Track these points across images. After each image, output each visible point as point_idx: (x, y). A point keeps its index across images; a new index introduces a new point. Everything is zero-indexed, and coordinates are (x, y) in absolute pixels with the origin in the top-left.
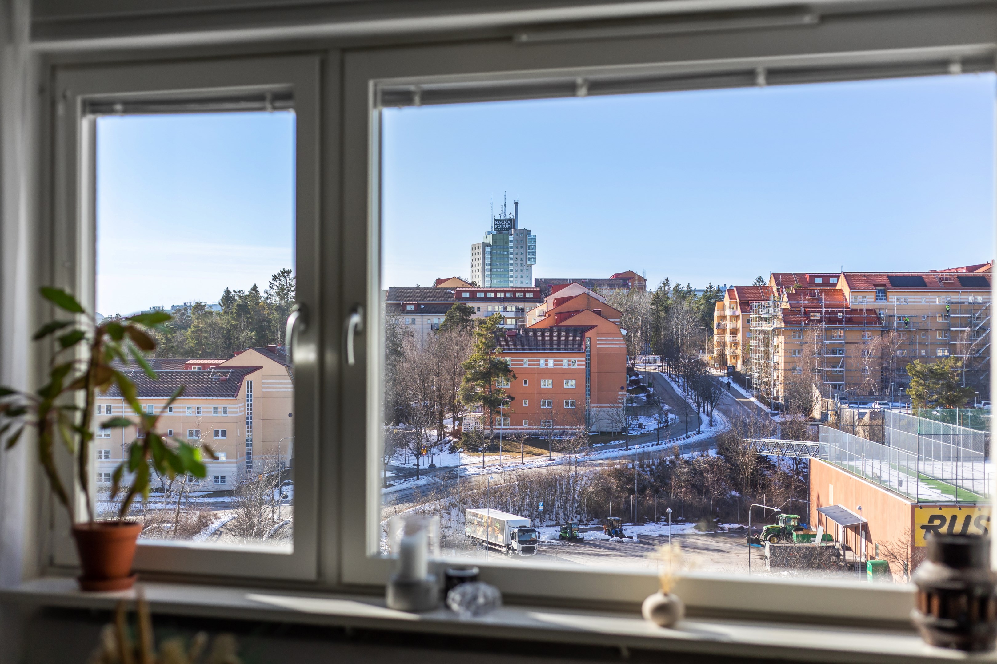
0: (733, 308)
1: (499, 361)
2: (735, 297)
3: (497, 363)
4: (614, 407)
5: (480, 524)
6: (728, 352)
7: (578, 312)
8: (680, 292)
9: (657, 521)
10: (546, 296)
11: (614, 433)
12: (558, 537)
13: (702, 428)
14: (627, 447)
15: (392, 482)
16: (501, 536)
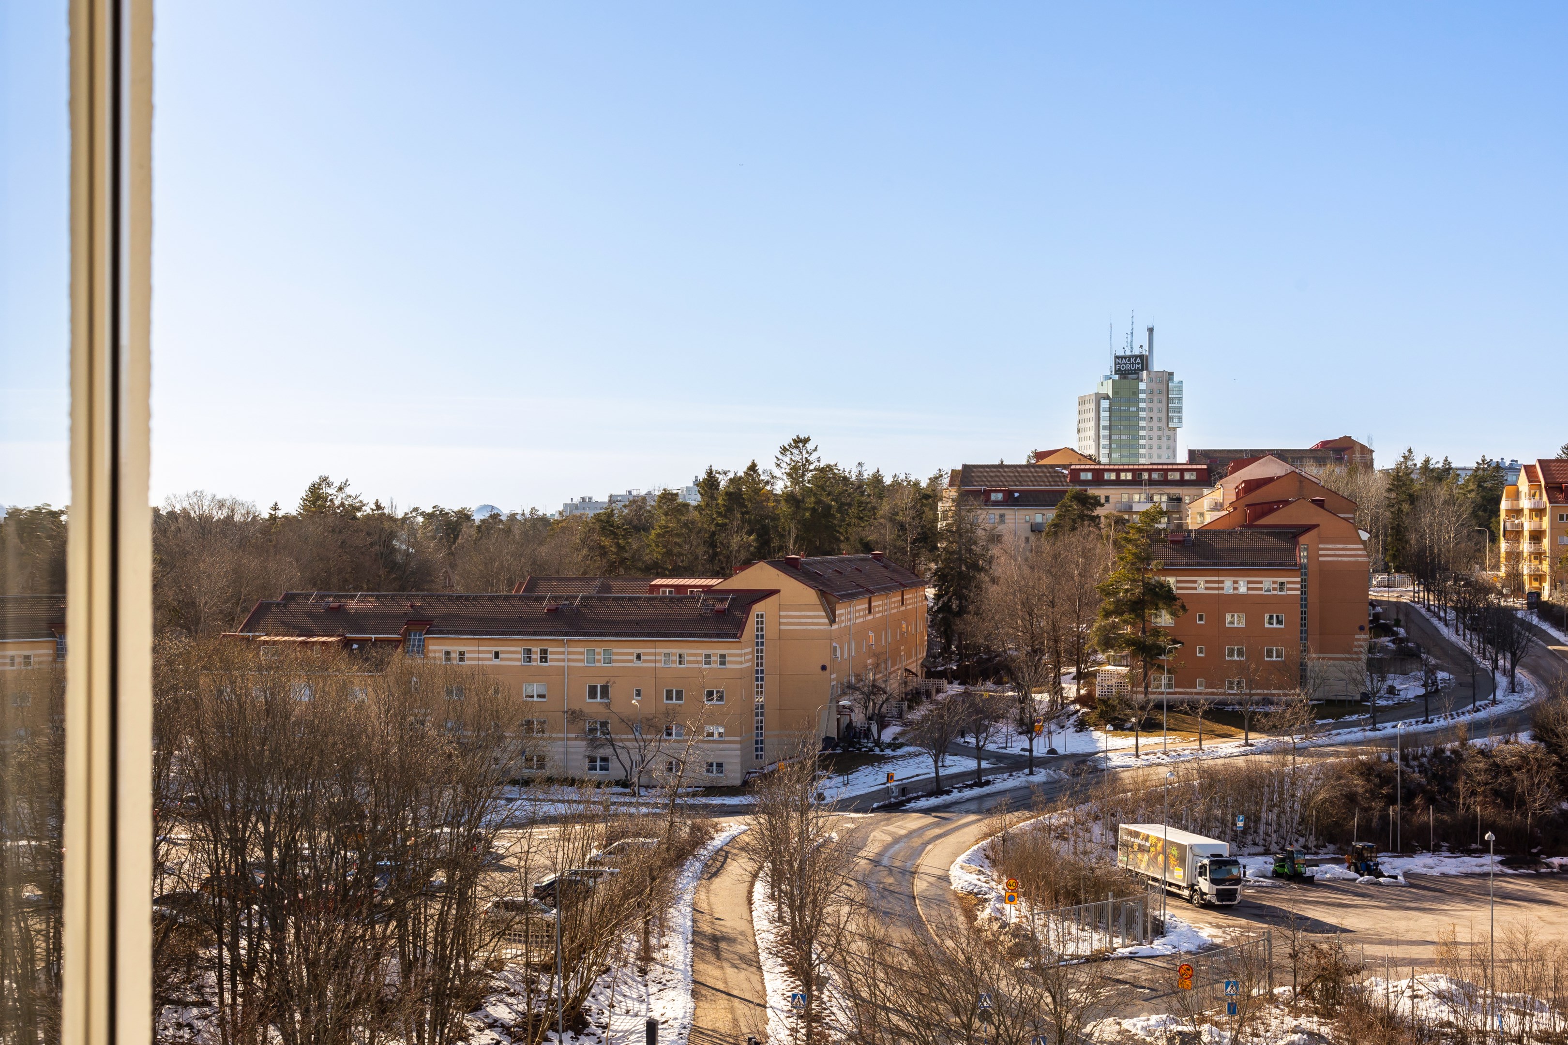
0: (1534, 496)
1: (1158, 582)
2: (1537, 477)
3: (1156, 587)
4: (1352, 659)
5: (1142, 849)
6: (1525, 569)
7: (1286, 503)
8: (1433, 470)
9: (1434, 851)
10: (1221, 478)
11: (1350, 701)
12: (1269, 874)
13: (1499, 695)
14: (1374, 724)
15: (990, 778)
16: (1181, 870)
